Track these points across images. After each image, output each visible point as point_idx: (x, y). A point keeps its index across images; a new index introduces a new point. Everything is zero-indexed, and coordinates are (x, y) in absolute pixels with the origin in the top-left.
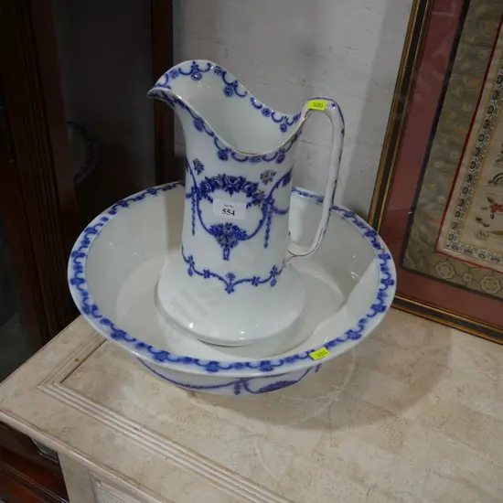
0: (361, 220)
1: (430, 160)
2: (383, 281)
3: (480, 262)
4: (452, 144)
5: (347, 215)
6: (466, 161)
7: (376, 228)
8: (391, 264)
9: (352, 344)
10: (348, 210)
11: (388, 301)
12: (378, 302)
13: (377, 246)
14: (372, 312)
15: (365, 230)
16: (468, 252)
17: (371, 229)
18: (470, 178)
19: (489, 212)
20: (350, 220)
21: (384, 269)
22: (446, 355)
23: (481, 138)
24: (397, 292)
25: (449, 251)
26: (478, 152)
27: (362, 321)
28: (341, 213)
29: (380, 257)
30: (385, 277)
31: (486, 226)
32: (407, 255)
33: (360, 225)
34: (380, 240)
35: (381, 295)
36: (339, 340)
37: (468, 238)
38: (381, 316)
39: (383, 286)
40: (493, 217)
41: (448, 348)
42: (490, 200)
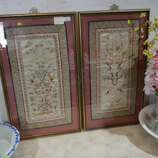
0: (7, 124)
1: (17, 106)
2: (16, 135)
3: (37, 122)
4: (20, 101)
5: (4, 124)
6: (25, 103)
7: (12, 124)
8: (17, 131)
9: (13, 152)
10: (3, 123)
11: (19, 139)
12: (16, 140)
13: (13, 128)
14: (16, 143)
15: (9, 126)
16: (33, 121)
17: (10, 125)
18: (27, 106)
19: (34, 111)
20: (5, 125)
21: (16, 133)
22: (38, 145)
23: (26, 98)
24: (20, 137)
25: (29, 122)
26: (26, 100)
27: (14, 146)
28: (2, 124)
29: (14, 130)
30: (17, 134)
31: (34, 114)
32: (21, 127)
33: (7, 125)
34: (13, 127)
35: (17, 139)
36: (10, 153)
37: (32, 118)
38: (18, 143)
39: (17, 137)
40: (35, 112)
41: (38, 143)
42: (33, 109)
